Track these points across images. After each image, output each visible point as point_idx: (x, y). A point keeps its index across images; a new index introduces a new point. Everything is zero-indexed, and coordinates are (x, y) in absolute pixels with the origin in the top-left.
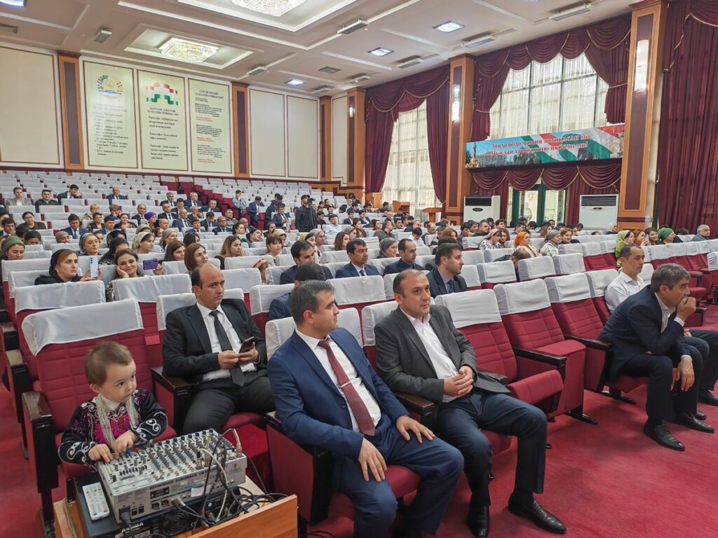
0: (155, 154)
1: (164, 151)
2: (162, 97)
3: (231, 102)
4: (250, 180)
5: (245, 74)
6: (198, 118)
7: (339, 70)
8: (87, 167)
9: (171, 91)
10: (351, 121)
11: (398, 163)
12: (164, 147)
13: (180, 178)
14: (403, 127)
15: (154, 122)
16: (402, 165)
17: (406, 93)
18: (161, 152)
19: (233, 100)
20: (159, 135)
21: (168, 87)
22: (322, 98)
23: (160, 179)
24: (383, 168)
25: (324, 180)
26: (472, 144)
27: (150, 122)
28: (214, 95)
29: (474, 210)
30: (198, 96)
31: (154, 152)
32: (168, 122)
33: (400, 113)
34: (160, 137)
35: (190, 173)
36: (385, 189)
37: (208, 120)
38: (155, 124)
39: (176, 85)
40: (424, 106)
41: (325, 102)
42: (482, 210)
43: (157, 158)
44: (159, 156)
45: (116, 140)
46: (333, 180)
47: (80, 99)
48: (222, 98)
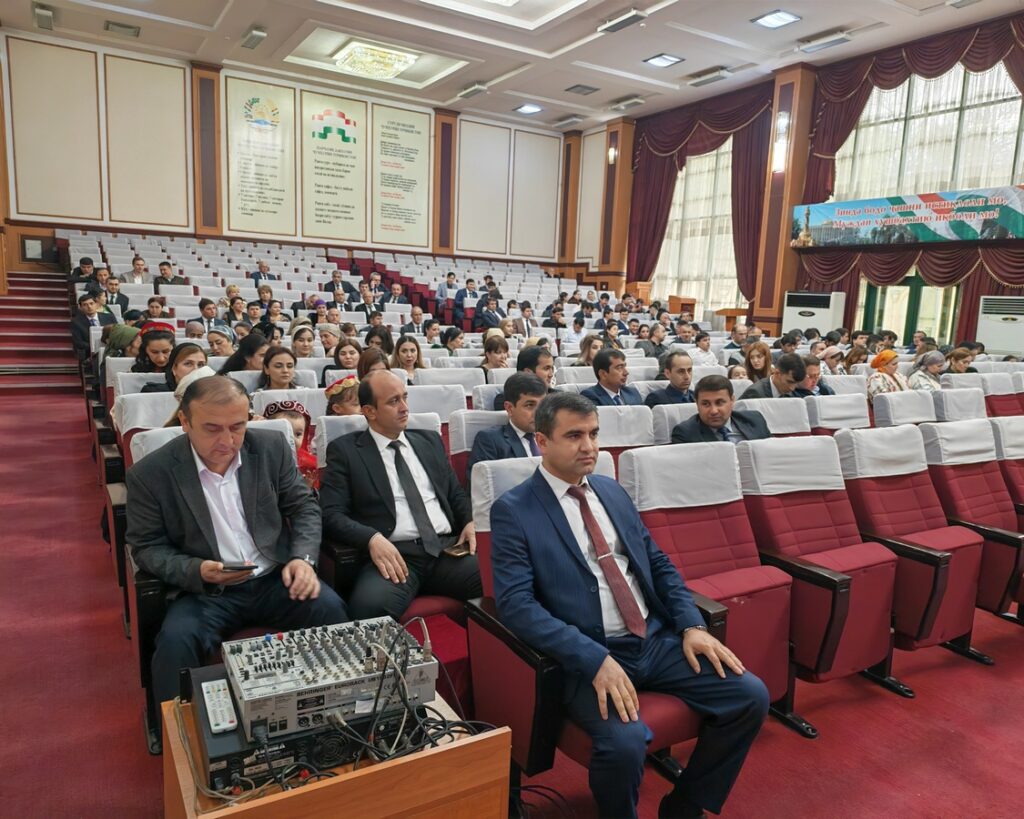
0: (321, 216)
1: (333, 211)
2: (335, 131)
3: (432, 139)
4: (454, 257)
5: (455, 96)
6: (384, 163)
7: (597, 90)
8: (226, 233)
9: (348, 122)
10: (611, 169)
11: (681, 237)
12: (334, 205)
13: (355, 252)
14: (692, 181)
15: (322, 168)
16: (688, 240)
17: (700, 125)
18: (329, 213)
19: (435, 136)
20: (328, 187)
21: (342, 116)
22: (567, 134)
23: (327, 253)
24: (656, 245)
25: (563, 261)
26: (803, 209)
27: (317, 168)
28: (410, 128)
29: (800, 314)
30: (385, 130)
31: (320, 213)
32: (341, 168)
33: (688, 158)
34: (329, 190)
35: (368, 245)
36: (658, 277)
37: (398, 166)
38: (324, 171)
39: (355, 113)
40: (728, 145)
41: (573, 138)
42: (813, 314)
43: (324, 222)
44: (327, 219)
45: (268, 194)
46: (577, 261)
47: (219, 132)
48: (419, 133)
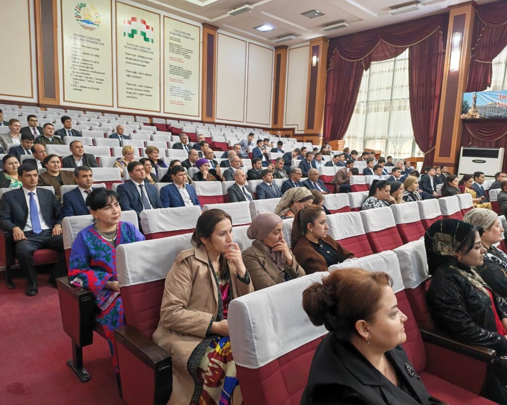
0: (131, 93)
1: (139, 90)
2: (139, 33)
3: (201, 44)
4: (216, 124)
5: (226, 13)
6: (171, 59)
7: (324, 14)
8: (62, 103)
9: (148, 27)
10: (313, 70)
11: (367, 111)
12: (139, 86)
13: (154, 119)
14: (373, 77)
15: (131, 59)
16: (372, 115)
17: (382, 41)
18: (137, 92)
19: (203, 42)
21: (144, 22)
22: (277, 48)
25: (276, 127)
26: (472, 94)
27: (127, 58)
28: (187, 36)
29: (474, 161)
30: (172, 35)
31: (129, 91)
32: (144, 59)
33: (373, 62)
34: (135, 75)
35: (162, 114)
37: (180, 61)
38: (132, 61)
39: (153, 21)
40: (406, 54)
44: (134, 96)
45: (92, 75)
46: (285, 127)
48: (193, 39)
